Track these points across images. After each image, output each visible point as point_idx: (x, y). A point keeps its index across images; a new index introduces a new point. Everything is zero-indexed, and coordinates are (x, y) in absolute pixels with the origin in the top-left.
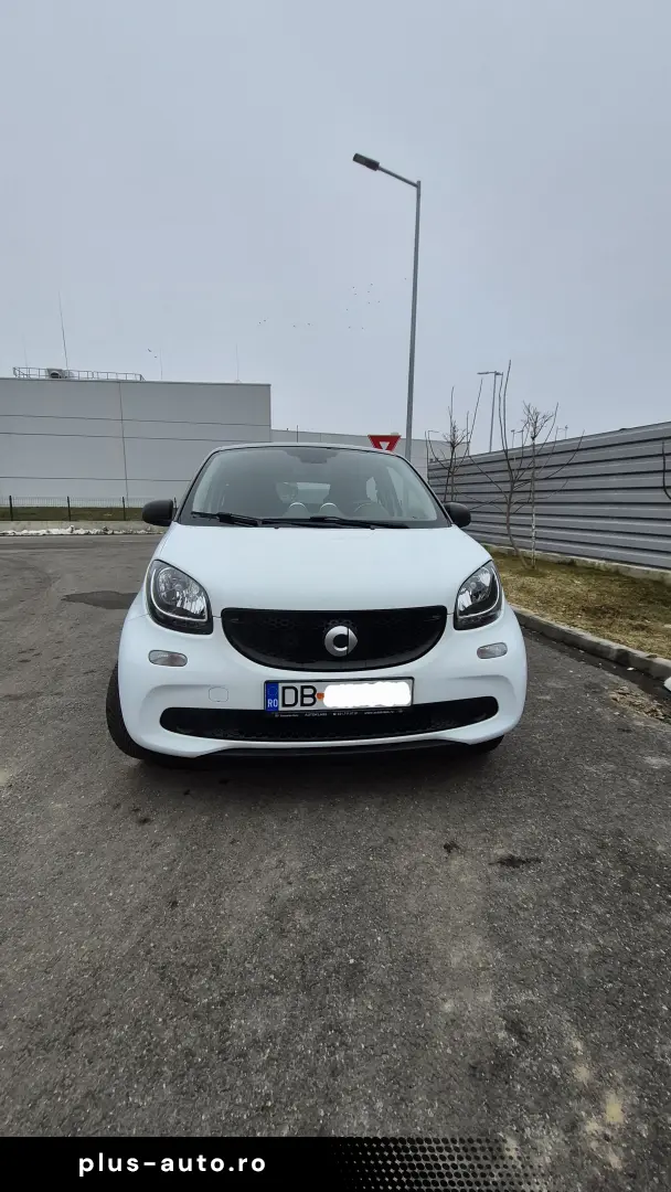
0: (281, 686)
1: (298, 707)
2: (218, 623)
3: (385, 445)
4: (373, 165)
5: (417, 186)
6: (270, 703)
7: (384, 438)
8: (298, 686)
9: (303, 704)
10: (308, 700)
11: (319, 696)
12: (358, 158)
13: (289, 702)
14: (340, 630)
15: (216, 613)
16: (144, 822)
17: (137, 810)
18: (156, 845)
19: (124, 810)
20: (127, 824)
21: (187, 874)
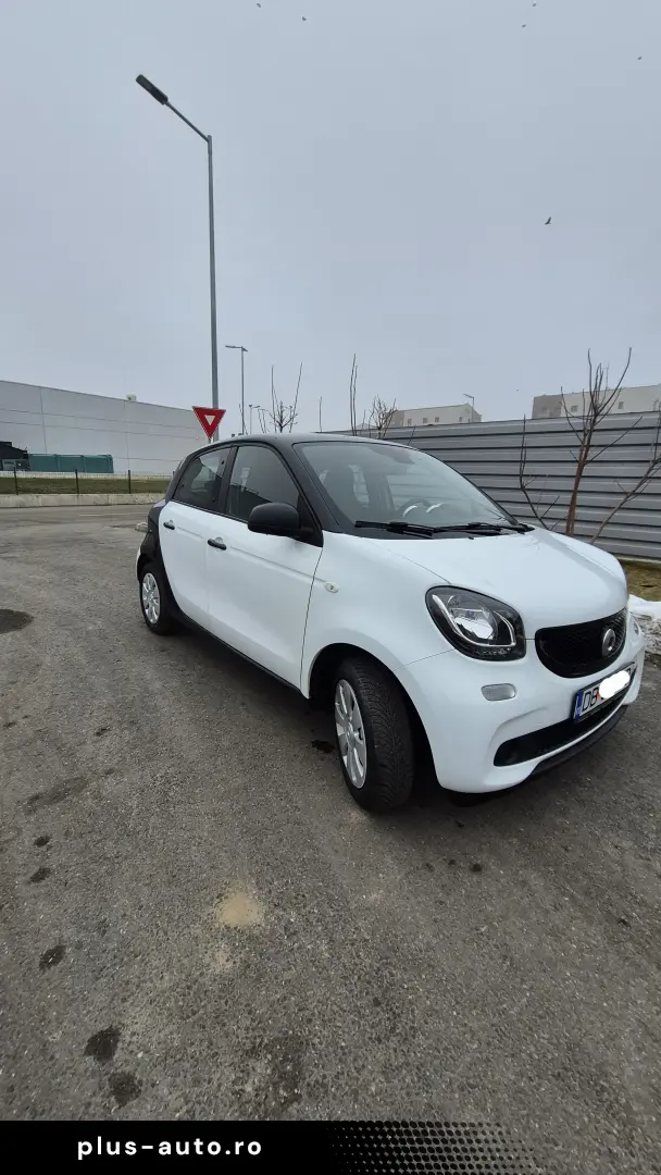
0: (584, 691)
1: (588, 709)
2: (531, 646)
3: (210, 418)
4: (161, 98)
5: (208, 139)
6: (576, 711)
8: (590, 689)
9: (591, 705)
10: (592, 697)
11: (598, 695)
12: (142, 80)
13: (585, 707)
14: (609, 634)
15: (530, 634)
16: (477, 869)
17: (452, 862)
18: (524, 883)
19: (440, 867)
20: (470, 880)
21: (587, 894)
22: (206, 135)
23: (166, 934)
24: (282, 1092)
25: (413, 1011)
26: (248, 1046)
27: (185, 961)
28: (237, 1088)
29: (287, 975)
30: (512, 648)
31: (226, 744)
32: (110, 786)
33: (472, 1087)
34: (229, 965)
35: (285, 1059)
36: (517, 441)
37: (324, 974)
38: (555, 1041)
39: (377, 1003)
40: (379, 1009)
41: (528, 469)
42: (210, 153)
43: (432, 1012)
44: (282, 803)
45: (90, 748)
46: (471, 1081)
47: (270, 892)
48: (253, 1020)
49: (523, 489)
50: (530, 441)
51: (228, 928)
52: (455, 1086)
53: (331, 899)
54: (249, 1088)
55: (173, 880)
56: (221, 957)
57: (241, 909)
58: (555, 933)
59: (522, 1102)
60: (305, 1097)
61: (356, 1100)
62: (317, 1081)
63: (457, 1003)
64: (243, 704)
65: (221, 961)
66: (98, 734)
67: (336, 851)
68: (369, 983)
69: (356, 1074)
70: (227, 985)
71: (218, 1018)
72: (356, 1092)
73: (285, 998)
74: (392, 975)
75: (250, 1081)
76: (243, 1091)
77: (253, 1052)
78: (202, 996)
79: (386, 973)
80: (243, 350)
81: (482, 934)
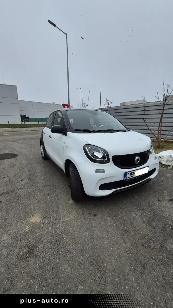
0: (128, 173)
1: (130, 178)
2: (111, 160)
3: (66, 107)
4: (54, 25)
5: (66, 34)
6: (125, 178)
7: (66, 105)
8: (131, 172)
9: (131, 177)
10: (132, 175)
11: (134, 174)
12: (49, 21)
13: (129, 177)
14: (137, 158)
15: (111, 157)
16: (95, 215)
17: (90, 213)
18: (105, 220)
19: (86, 215)
20: (92, 218)
21: (121, 224)
22: (66, 33)
23: (18, 222)
24: (27, 255)
25: (64, 244)
26: (25, 245)
27: (19, 228)
28: (18, 253)
29: (39, 233)
30: (106, 160)
31: (49, 184)
32: (19, 192)
33: (69, 261)
34: (28, 230)
35: (31, 249)
36: (143, 109)
37: (48, 234)
38: (94, 254)
39: (56, 241)
40: (56, 242)
41: (146, 116)
42: (67, 38)
43: (69, 245)
44: (55, 198)
45: (18, 183)
46: (70, 260)
47: (44, 216)
48: (28, 241)
49: (145, 122)
50: (146, 109)
51: (31, 222)
52: (66, 260)
53: (56, 218)
54: (21, 253)
55: (24, 212)
56: (27, 228)
57: (36, 219)
58: (107, 232)
59: (80, 266)
60: (32, 257)
61: (42, 259)
62: (36, 254)
63: (75, 243)
64: (57, 176)
65: (27, 229)
66: (22, 181)
67: (63, 209)
68: (57, 237)
69: (45, 254)
70: (26, 233)
71: (21, 240)
72: (43, 258)
73: (37, 238)
74: (63, 236)
75: (22, 252)
76: (20, 254)
77: (25, 247)
78: (20, 235)
79: (62, 235)
80: (80, 89)
81: (89, 230)
